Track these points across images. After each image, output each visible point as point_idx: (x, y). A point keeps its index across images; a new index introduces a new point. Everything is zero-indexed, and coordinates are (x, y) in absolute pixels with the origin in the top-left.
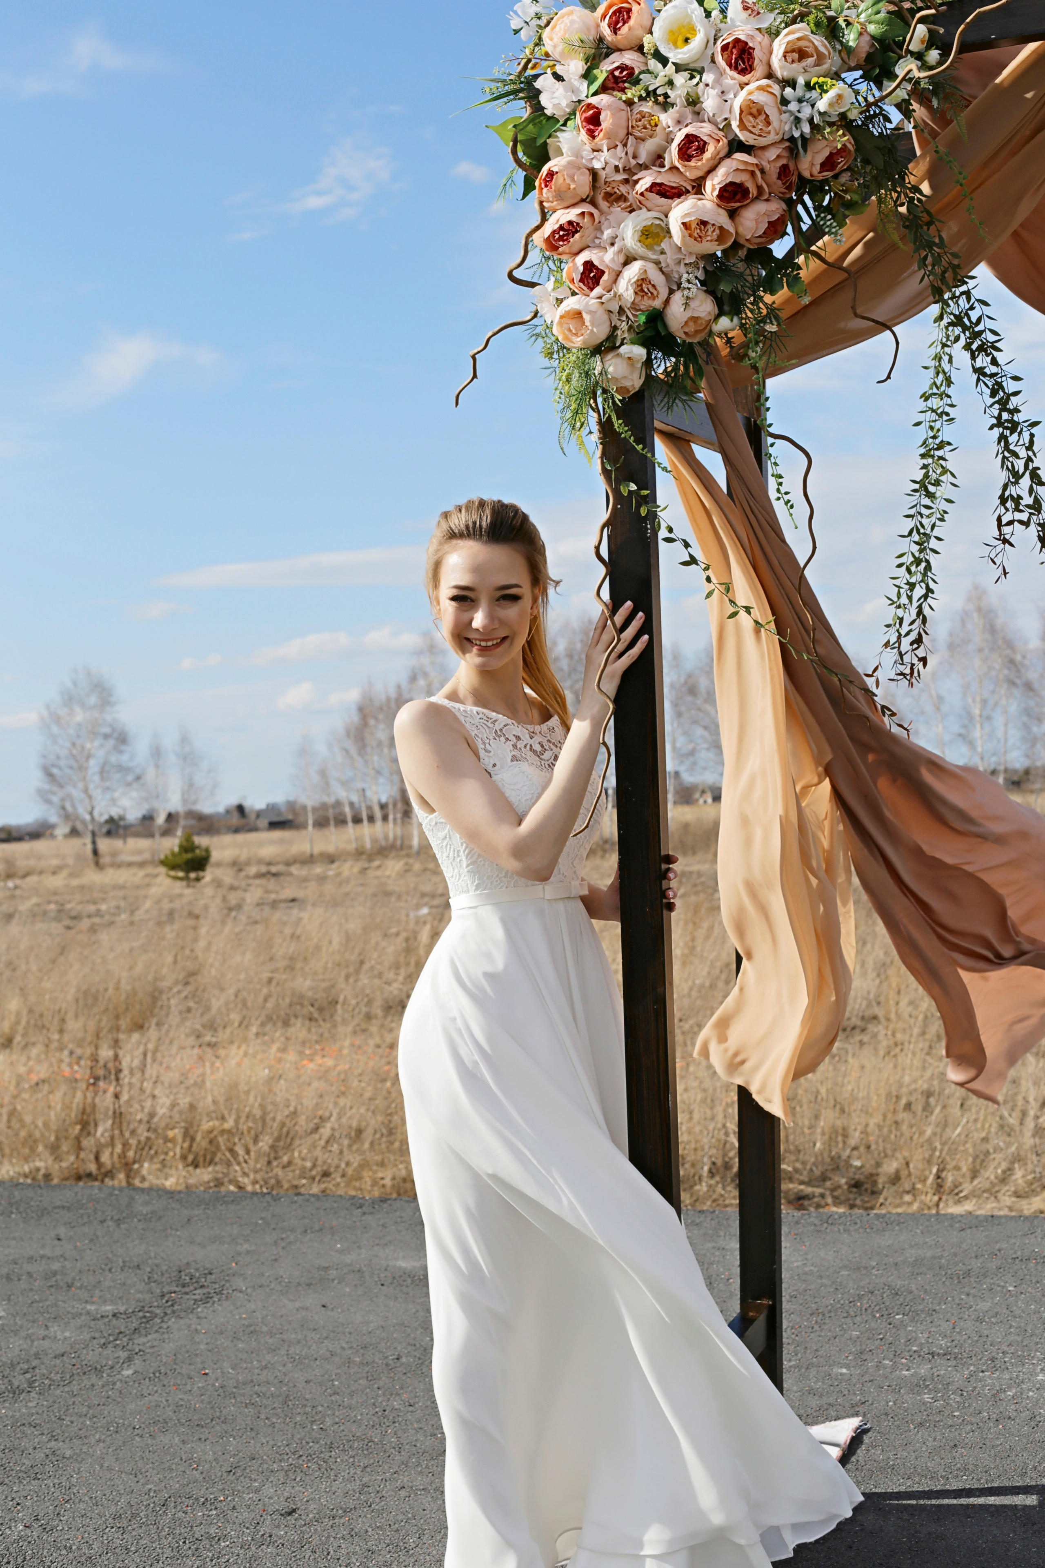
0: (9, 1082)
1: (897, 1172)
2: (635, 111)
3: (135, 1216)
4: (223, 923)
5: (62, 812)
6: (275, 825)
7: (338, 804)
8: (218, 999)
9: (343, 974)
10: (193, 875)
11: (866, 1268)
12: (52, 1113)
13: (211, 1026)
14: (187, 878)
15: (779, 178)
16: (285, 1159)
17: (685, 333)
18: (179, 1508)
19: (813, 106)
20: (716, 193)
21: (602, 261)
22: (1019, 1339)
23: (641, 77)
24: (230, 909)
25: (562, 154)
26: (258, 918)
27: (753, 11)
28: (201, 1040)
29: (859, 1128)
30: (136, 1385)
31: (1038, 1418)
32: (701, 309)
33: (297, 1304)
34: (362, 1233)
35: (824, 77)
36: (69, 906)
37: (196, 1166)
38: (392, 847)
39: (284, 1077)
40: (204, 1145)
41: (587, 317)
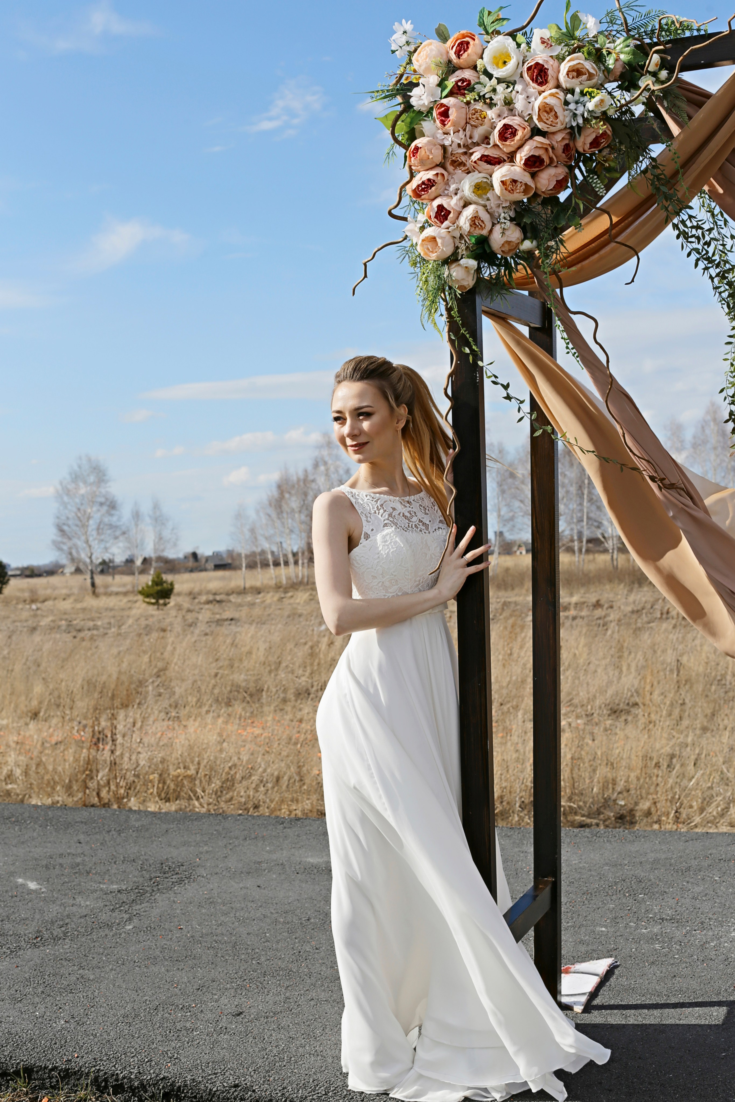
0: (37, 742)
1: (649, 809)
2: (472, 108)
3: (131, 828)
4: (185, 635)
5: (70, 557)
6: (219, 567)
7: (263, 552)
8: (180, 687)
9: (267, 670)
10: (161, 601)
11: (621, 865)
12: (67, 764)
13: (176, 706)
14: (157, 603)
15: (563, 152)
16: (229, 796)
17: (503, 251)
18: (166, 1011)
19: (584, 106)
20: (523, 162)
21: (449, 205)
22: (720, 910)
23: (475, 86)
24: (190, 625)
25: (424, 136)
26: (208, 631)
27: (548, 44)
28: (169, 716)
29: (624, 779)
30: (135, 935)
31: (730, 960)
32: (513, 236)
33: (241, 885)
34: (284, 840)
35: (592, 88)
36: (75, 622)
37: (168, 800)
38: (301, 583)
39: (227, 740)
40: (172, 786)
41: (439, 241)
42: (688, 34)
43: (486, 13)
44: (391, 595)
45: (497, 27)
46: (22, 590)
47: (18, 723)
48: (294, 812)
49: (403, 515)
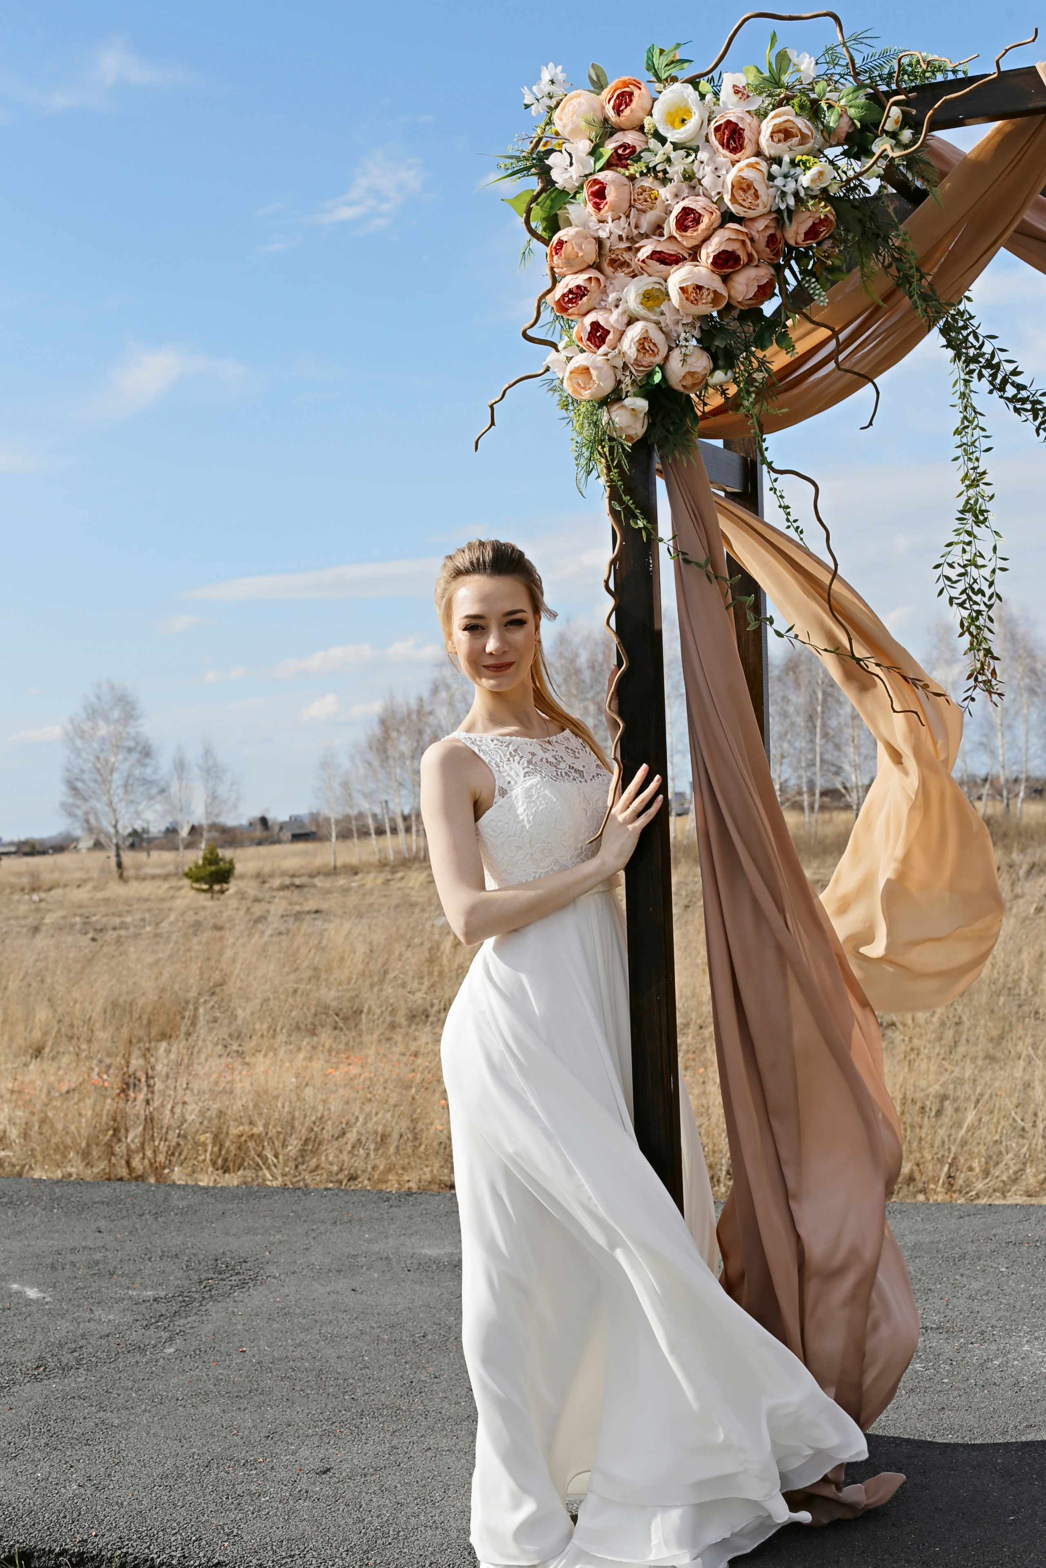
0: (41, 1090)
1: (913, 1172)
2: (637, 185)
3: (172, 1210)
4: (250, 935)
5: (85, 825)
6: (297, 837)
7: (361, 816)
8: (244, 1009)
9: (367, 983)
10: (217, 887)
12: (83, 1120)
13: (238, 1036)
14: (210, 890)
15: (767, 246)
16: (313, 1163)
17: (683, 386)
18: (221, 1468)
19: (796, 181)
20: (710, 260)
21: (607, 321)
22: (1008, 1314)
23: (642, 155)
24: (257, 921)
25: (571, 225)
26: (283, 929)
27: (743, 94)
28: (228, 1050)
30: (178, 1361)
31: (1021, 1384)
32: (698, 365)
33: (329, 1289)
34: (389, 1224)
35: (807, 155)
36: (94, 919)
37: (226, 1170)
38: (415, 858)
39: (311, 1084)
40: (233, 1150)
41: (594, 373)
42: (940, 77)
43: (656, 52)
44: (543, 871)
45: (674, 72)
46: (19, 874)
47: (13, 1063)
48: (407, 1186)
49: (547, 762)
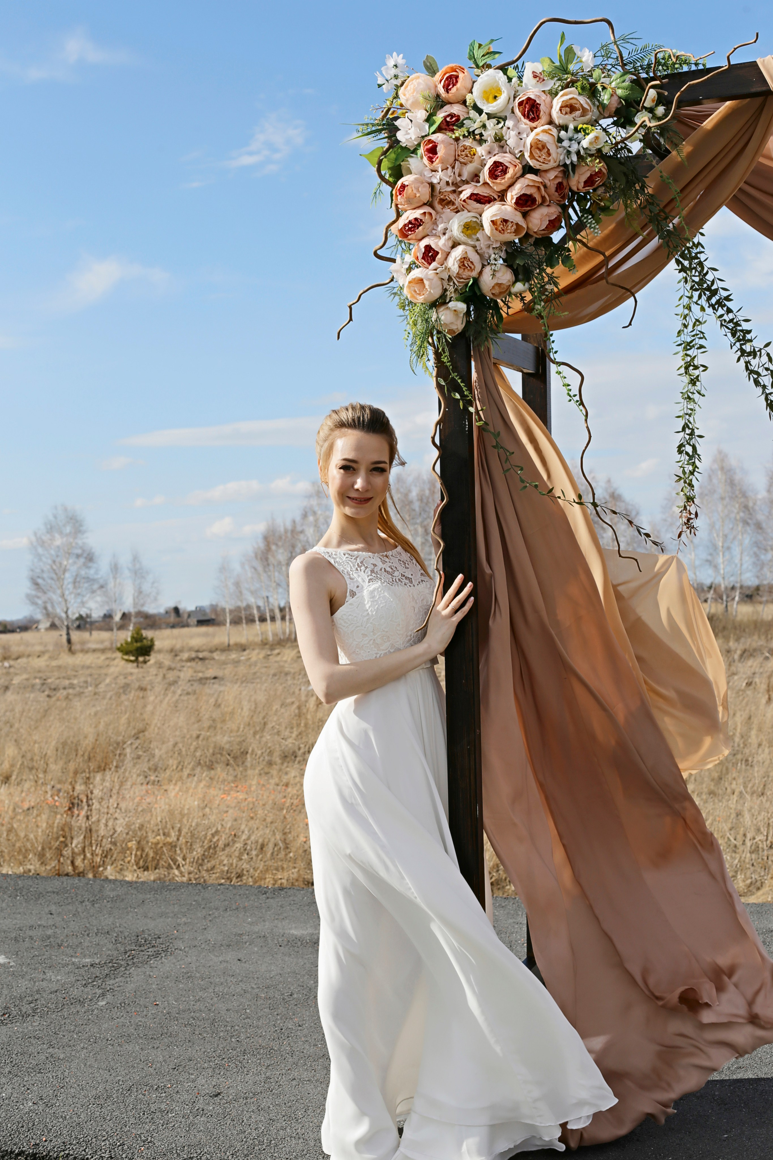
0: (8, 807)
2: (460, 145)
3: (105, 899)
4: (165, 695)
5: (44, 611)
6: (201, 623)
7: (248, 607)
8: (160, 749)
9: (252, 732)
10: (141, 659)
12: (40, 830)
13: (155, 769)
14: (136, 660)
15: (556, 191)
16: (211, 864)
17: (493, 294)
18: (140, 1092)
19: (579, 143)
20: (514, 201)
21: (437, 245)
23: (464, 122)
24: (170, 684)
25: (411, 173)
26: (190, 690)
27: (540, 78)
28: (148, 779)
30: (108, 1011)
32: (504, 278)
33: (221, 959)
34: (266, 911)
35: (587, 124)
36: (49, 681)
37: (146, 869)
38: (288, 640)
39: (208, 805)
40: (151, 854)
41: (426, 283)
42: (685, 68)
43: (476, 46)
44: (383, 652)
45: (488, 60)
48: (280, 882)
49: (385, 571)
